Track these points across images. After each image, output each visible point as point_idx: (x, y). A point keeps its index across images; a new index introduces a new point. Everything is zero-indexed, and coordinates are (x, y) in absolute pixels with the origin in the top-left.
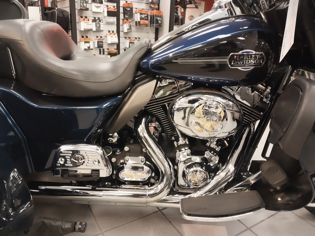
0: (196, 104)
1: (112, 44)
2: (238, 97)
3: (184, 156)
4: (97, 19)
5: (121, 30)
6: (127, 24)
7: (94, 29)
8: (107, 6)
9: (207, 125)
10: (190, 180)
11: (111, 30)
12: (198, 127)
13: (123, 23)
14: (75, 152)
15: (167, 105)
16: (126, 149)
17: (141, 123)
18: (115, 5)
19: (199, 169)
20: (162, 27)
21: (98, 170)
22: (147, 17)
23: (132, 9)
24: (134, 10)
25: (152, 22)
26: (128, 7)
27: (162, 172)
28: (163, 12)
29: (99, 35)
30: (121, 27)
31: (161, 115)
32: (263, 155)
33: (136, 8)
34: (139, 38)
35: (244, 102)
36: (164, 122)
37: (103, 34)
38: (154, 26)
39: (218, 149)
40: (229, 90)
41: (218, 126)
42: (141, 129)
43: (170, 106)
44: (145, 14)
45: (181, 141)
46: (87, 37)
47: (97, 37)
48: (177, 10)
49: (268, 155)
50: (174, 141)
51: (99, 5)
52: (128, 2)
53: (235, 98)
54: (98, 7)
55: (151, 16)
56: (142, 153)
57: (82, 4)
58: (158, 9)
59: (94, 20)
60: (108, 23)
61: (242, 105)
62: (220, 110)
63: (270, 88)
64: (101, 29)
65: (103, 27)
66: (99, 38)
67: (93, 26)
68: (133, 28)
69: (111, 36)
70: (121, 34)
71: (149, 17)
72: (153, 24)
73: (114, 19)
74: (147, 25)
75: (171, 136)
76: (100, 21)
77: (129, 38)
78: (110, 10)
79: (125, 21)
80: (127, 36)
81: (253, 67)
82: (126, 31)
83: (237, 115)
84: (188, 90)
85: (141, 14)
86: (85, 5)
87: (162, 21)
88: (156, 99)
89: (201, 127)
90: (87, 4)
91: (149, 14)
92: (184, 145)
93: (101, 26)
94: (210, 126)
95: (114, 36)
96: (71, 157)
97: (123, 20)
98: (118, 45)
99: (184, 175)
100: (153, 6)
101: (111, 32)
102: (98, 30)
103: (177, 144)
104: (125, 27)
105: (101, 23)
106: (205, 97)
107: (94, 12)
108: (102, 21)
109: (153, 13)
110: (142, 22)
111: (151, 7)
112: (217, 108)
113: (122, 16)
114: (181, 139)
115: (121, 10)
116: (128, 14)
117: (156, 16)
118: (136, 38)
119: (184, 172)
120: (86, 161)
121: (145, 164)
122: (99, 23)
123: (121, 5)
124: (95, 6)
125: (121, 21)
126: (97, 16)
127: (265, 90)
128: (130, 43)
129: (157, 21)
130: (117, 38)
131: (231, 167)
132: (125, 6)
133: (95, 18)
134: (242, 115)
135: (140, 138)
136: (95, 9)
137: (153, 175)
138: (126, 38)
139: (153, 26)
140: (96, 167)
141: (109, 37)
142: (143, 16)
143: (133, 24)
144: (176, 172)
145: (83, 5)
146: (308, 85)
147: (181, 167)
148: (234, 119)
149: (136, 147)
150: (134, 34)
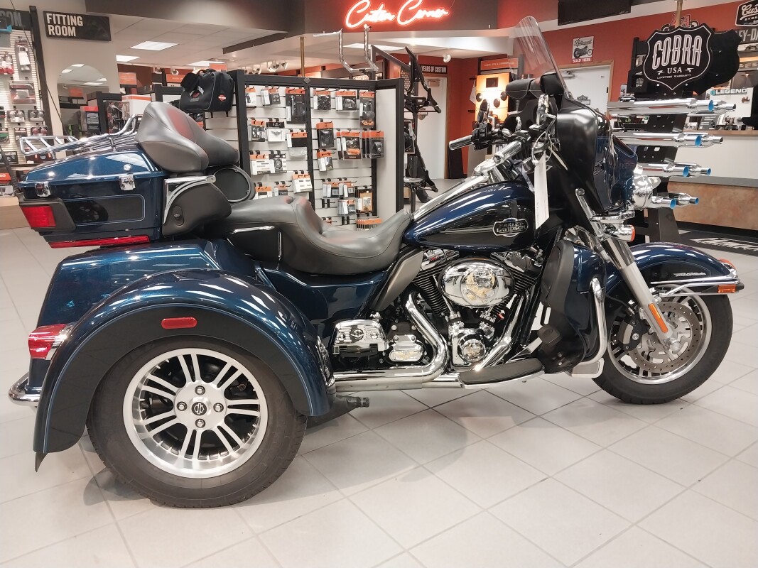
0: (467, 272)
1: (303, 193)
2: (510, 264)
3: (457, 331)
4: (276, 153)
5: (315, 167)
6: (326, 158)
7: (273, 171)
8: (291, 131)
9: (480, 291)
10: (467, 355)
11: (298, 169)
12: (470, 295)
13: (319, 157)
14: (354, 327)
15: (434, 277)
16: (394, 328)
17: (408, 299)
18: (304, 127)
19: (474, 340)
20: (383, 156)
21: (376, 345)
22: (358, 143)
23: (331, 130)
24: (335, 132)
25: (366, 149)
26: (326, 129)
27: (434, 346)
28: (383, 133)
29: (280, 179)
30: (315, 162)
31: (428, 288)
32: (542, 322)
33: (339, 130)
34: (346, 179)
35: (517, 268)
36: (432, 296)
37: (286, 178)
38: (370, 156)
39: (493, 320)
40: (499, 257)
41: (490, 292)
42: (409, 305)
43: (439, 277)
44: (353, 138)
45: (453, 315)
46: (261, 185)
47: (277, 183)
48: (408, 127)
49: (546, 322)
50: (444, 316)
51: (278, 130)
52: (324, 121)
53: (505, 264)
54: (277, 134)
55: (363, 139)
56: (411, 332)
57: (254, 133)
58: (374, 128)
59: (272, 156)
60: (294, 159)
61: (512, 270)
62: (490, 276)
63: (541, 251)
64: (284, 169)
65: (286, 165)
66: (281, 184)
67: (270, 166)
68: (335, 163)
69: (299, 179)
70: (316, 174)
71: (361, 141)
72: (368, 153)
73: (303, 151)
74: (358, 157)
75: (440, 312)
76: (281, 156)
77: (329, 180)
78: (295, 136)
79: (321, 152)
80: (325, 177)
81: (517, 233)
82: (324, 168)
83: (509, 281)
84: (456, 258)
85: (348, 139)
86: (258, 133)
87: (383, 147)
88: (423, 271)
89: (474, 294)
90: (263, 133)
91: (360, 136)
92: (456, 320)
93: (284, 164)
94: (482, 292)
95: (305, 179)
96: (350, 333)
97: (318, 151)
98: (312, 194)
99: (459, 351)
100: (365, 123)
101: (300, 173)
102: (280, 171)
103: (449, 319)
104: (323, 163)
105: (283, 160)
106: (474, 265)
107: (270, 143)
108: (284, 156)
109: (368, 135)
110: (351, 151)
111: (362, 124)
112: (487, 274)
113: (315, 145)
114: (452, 312)
115: (314, 134)
116: (327, 140)
117: (374, 141)
118: (340, 179)
119: (459, 348)
120: (365, 335)
121: (416, 342)
122: (280, 160)
123: (314, 125)
124: (272, 132)
125: (315, 153)
126: (275, 149)
127: (537, 253)
128: (332, 188)
129: (375, 148)
130: (310, 183)
131: (507, 339)
132: (320, 128)
133: (272, 152)
134: (513, 281)
135: (409, 314)
136: (272, 138)
137: (426, 354)
138: (323, 180)
139: (368, 157)
140: (374, 342)
141: (297, 182)
142: (351, 142)
143: (336, 156)
144: (450, 348)
145: (256, 133)
146: (565, 246)
147: (455, 343)
148: (506, 286)
149: (405, 325)
150: (338, 173)
